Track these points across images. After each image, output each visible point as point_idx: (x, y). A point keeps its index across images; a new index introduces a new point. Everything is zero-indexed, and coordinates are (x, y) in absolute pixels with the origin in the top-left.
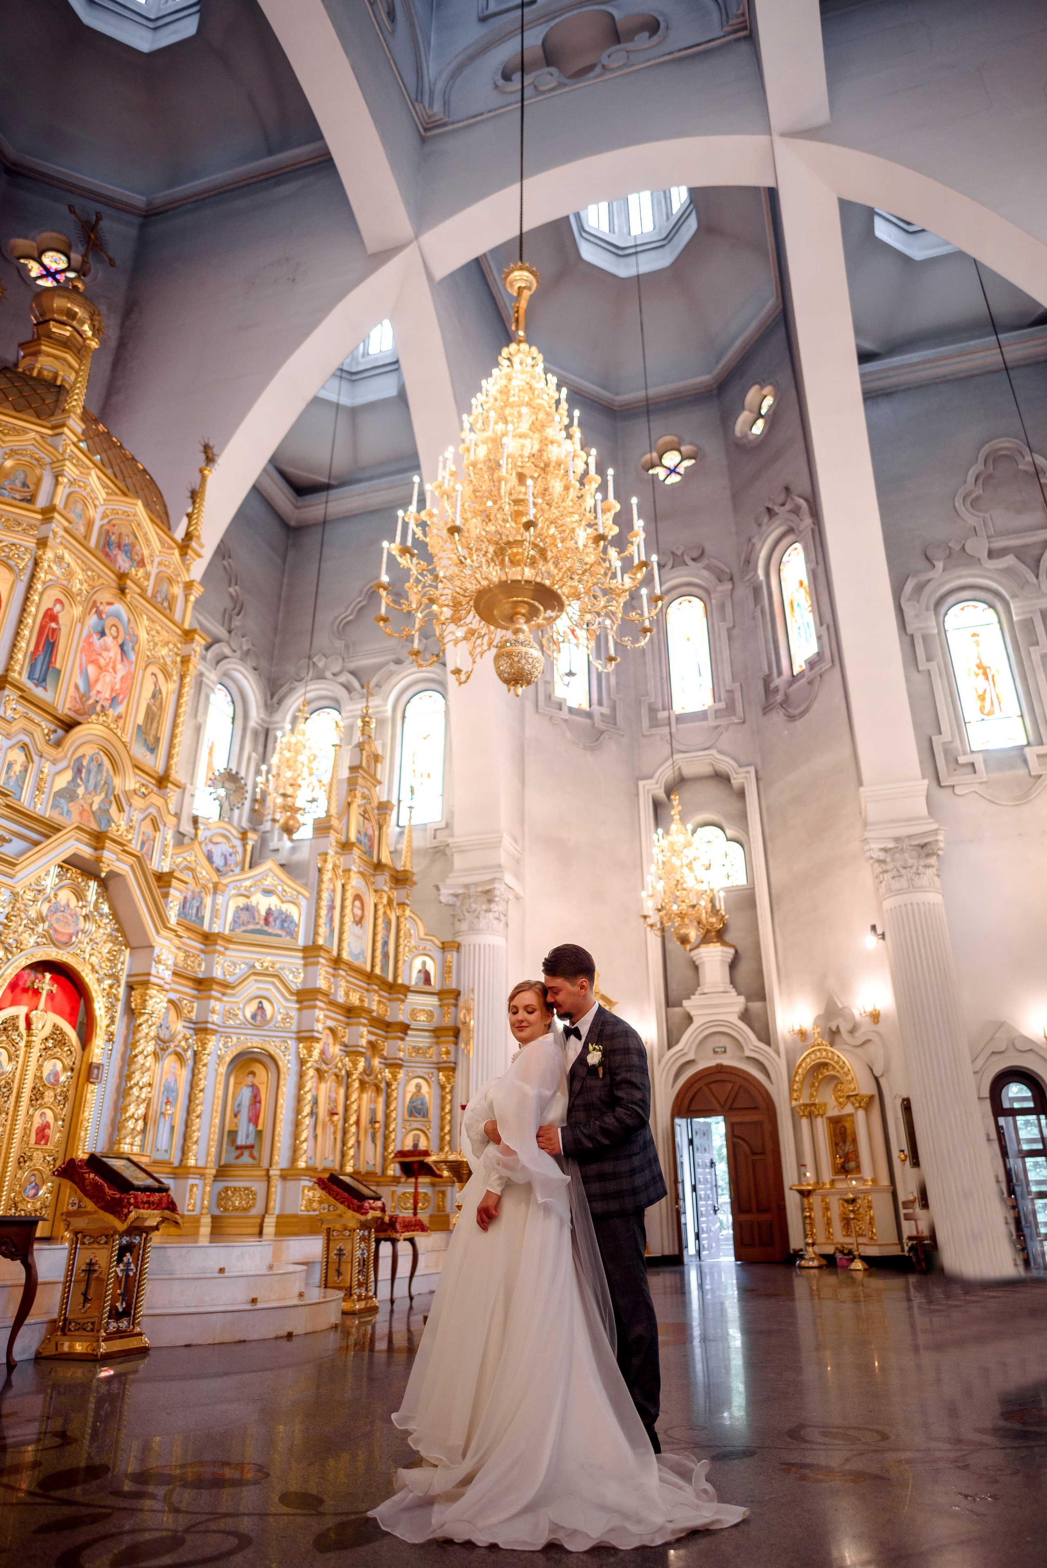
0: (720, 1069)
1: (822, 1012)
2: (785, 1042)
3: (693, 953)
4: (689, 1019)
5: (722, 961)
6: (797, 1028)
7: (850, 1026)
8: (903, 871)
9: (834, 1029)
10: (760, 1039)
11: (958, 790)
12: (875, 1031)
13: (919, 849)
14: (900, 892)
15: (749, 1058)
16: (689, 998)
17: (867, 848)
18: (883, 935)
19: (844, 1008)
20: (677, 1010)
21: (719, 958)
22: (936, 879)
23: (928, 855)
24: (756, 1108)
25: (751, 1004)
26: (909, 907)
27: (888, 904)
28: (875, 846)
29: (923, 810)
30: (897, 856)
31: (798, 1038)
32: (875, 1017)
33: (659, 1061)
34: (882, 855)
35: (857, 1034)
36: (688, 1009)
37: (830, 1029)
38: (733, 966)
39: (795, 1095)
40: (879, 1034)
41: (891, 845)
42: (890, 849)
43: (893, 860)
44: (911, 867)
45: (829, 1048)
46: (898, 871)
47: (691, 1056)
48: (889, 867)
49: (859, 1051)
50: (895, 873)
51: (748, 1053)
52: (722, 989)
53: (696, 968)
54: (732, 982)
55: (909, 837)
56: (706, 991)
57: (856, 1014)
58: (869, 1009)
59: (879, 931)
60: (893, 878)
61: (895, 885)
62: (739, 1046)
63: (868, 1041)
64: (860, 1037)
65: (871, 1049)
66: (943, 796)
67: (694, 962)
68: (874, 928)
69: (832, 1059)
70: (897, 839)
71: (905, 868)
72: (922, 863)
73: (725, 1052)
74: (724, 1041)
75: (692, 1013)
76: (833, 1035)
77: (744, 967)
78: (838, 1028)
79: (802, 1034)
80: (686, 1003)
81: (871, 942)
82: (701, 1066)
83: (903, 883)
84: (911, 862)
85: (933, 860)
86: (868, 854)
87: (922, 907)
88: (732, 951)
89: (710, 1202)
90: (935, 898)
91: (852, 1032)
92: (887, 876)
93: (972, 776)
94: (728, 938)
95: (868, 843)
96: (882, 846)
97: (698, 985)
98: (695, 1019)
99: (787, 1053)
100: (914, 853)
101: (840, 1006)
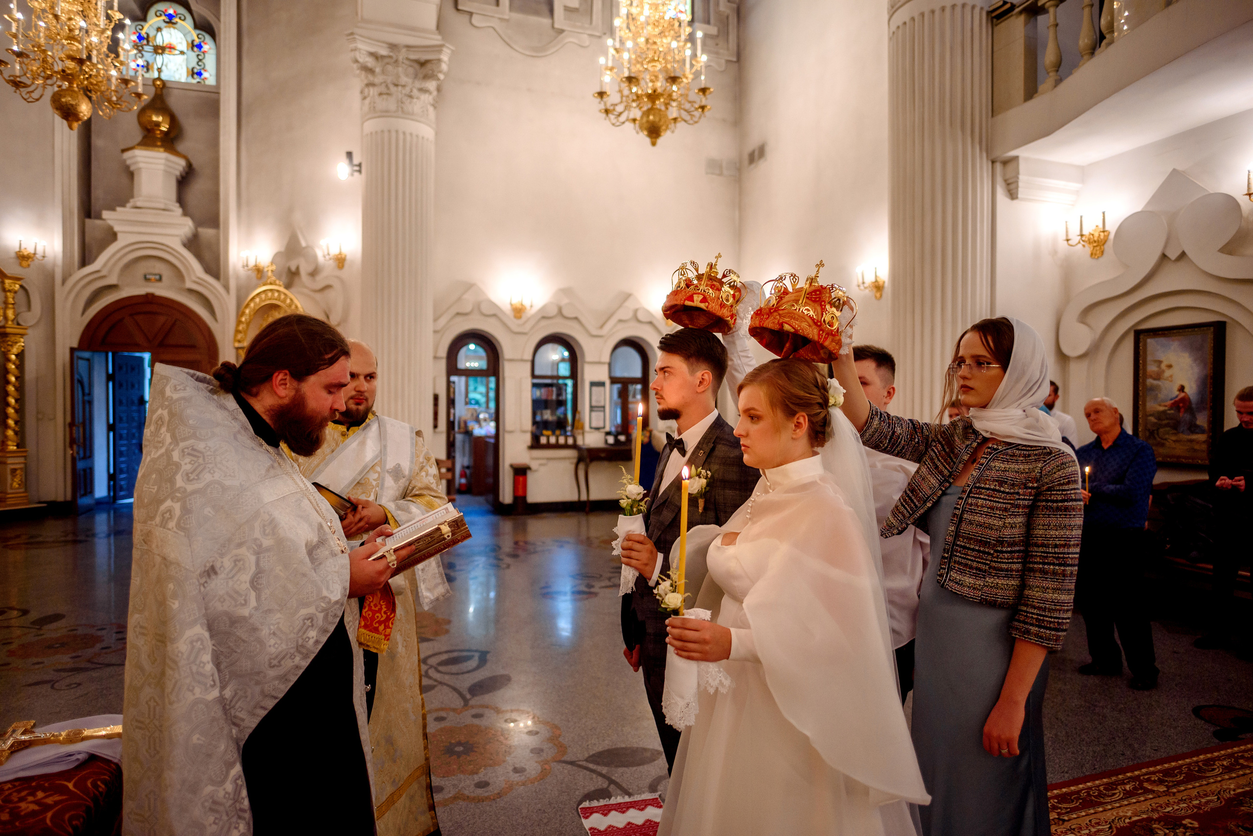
0: (150, 299)
1: (283, 249)
2: (237, 278)
3: (127, 155)
4: (112, 236)
5: (167, 173)
6: (252, 263)
7: (310, 269)
8: (393, 89)
9: (293, 269)
10: (208, 270)
11: (475, 20)
12: (338, 277)
13: (417, 66)
14: (385, 114)
15: (191, 291)
16: (113, 209)
17: (352, 46)
18: (360, 165)
19: (307, 247)
20: (98, 222)
21: (162, 167)
22: (431, 109)
23: (426, 77)
24: (193, 347)
25: (201, 230)
26: (394, 134)
27: (371, 126)
28: (364, 47)
29: (432, 23)
30: (390, 68)
31: (254, 275)
32: (340, 261)
33: (64, 281)
34: (370, 62)
35: (319, 278)
36: (111, 223)
37: (289, 269)
38: (184, 181)
39: (239, 336)
40: (342, 281)
41: (384, 52)
42: (383, 57)
43: (383, 72)
44: (404, 86)
45: (282, 289)
46: (387, 87)
47: (112, 280)
48: (378, 79)
49: (318, 296)
50: (383, 89)
51: (189, 285)
52: (162, 206)
53: (131, 174)
54: (181, 200)
55: (408, 47)
56: (139, 204)
57: (320, 254)
58: (334, 251)
59: (356, 161)
60: (381, 94)
61: (381, 103)
62: (179, 275)
63: (328, 287)
64: (320, 281)
65: (331, 294)
66: (457, 21)
67: (127, 168)
68: (349, 155)
69: (284, 301)
70: (393, 47)
71: (396, 85)
72: (418, 84)
73: (160, 279)
74: (159, 268)
75: (117, 228)
76: (291, 277)
77: (198, 187)
78: (298, 268)
79: (259, 271)
80: (106, 214)
81: (342, 170)
82: (126, 292)
83: (391, 104)
84: (404, 80)
85: (431, 85)
86: (352, 54)
87: (408, 138)
88: (182, 163)
89: (134, 441)
90: (426, 131)
91: (313, 274)
92: (373, 91)
93: (494, 8)
94: (181, 147)
95: (354, 40)
96: (372, 50)
97: (132, 197)
98: (119, 236)
99: (239, 289)
100: (411, 70)
101: (303, 244)
